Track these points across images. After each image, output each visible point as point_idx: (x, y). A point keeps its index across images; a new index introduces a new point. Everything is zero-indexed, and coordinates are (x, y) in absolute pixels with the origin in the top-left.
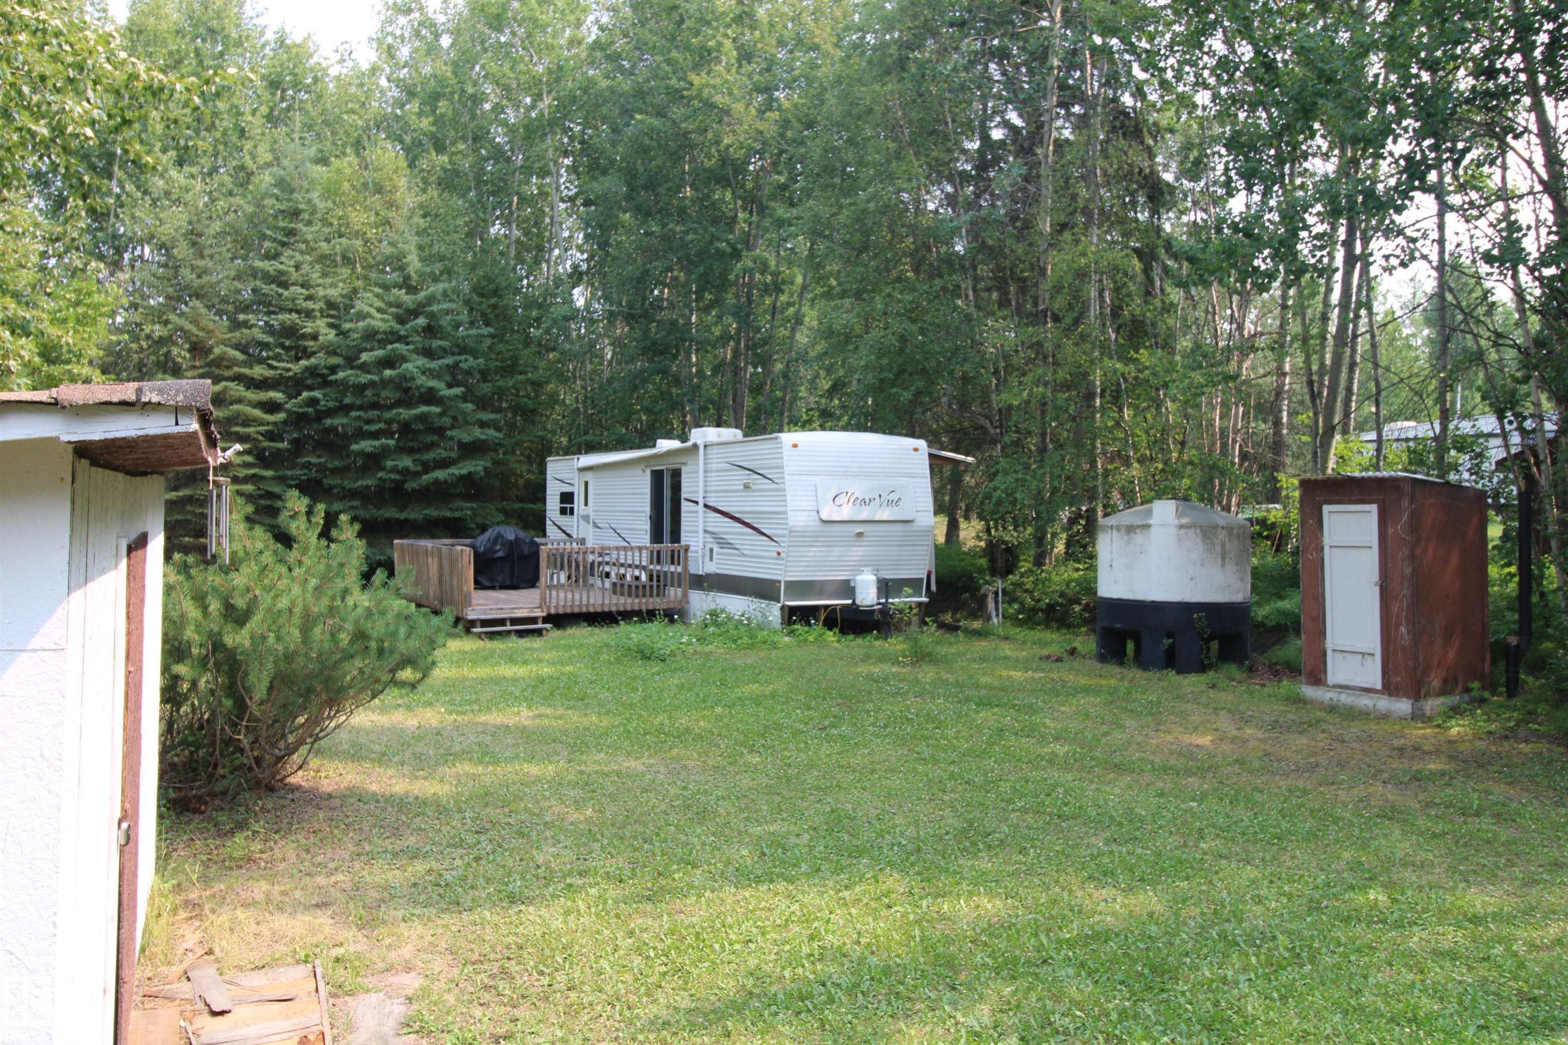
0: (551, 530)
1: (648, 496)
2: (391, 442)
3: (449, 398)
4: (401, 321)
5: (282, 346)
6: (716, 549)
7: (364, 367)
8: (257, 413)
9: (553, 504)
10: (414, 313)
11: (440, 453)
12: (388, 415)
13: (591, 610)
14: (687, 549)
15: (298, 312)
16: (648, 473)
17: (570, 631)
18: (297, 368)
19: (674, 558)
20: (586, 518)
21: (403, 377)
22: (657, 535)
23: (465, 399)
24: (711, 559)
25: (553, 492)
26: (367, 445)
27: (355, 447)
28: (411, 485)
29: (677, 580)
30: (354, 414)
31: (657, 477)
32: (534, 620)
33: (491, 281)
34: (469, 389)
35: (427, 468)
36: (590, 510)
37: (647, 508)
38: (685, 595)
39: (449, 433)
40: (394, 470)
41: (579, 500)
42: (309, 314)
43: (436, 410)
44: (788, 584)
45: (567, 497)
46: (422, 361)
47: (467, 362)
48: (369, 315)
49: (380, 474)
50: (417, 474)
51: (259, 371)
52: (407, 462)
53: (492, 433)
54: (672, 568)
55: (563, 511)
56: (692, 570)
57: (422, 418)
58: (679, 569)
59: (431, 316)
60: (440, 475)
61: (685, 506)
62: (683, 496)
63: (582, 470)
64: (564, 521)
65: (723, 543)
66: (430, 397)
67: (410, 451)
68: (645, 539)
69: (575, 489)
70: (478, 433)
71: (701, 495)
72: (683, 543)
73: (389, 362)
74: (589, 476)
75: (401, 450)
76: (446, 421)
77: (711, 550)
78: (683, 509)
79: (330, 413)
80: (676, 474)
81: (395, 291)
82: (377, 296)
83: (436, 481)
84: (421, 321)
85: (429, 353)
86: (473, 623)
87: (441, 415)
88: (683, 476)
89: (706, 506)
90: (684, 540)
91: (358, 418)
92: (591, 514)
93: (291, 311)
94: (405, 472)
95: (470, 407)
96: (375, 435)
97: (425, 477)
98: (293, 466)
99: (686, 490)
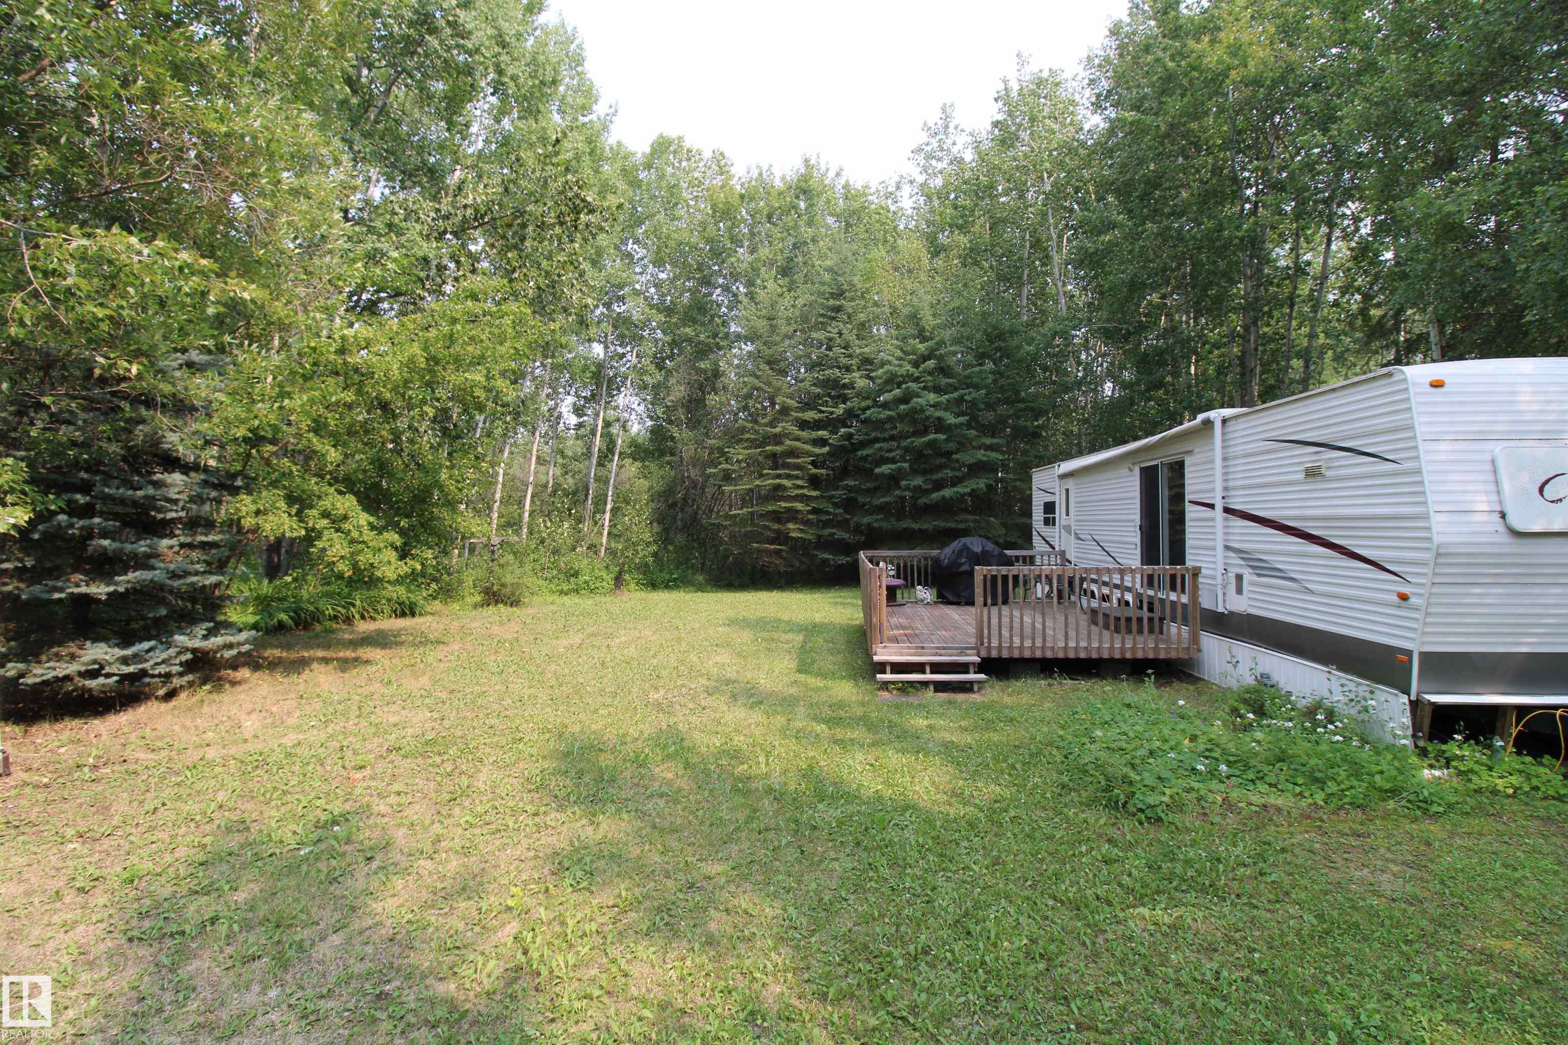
0: (1036, 540)
1: (1138, 501)
2: (906, 465)
3: (956, 426)
4: (916, 365)
5: (829, 395)
6: (1247, 575)
7: (885, 405)
8: (808, 447)
9: (1038, 515)
10: (925, 358)
11: (948, 473)
12: (904, 443)
13: (1049, 655)
14: (1196, 572)
15: (839, 367)
16: (1137, 471)
17: (1017, 684)
18: (840, 410)
19: (1173, 584)
20: (1068, 529)
21: (914, 411)
22: (1150, 554)
23: (969, 425)
24: (1239, 591)
25: (1038, 501)
26: (885, 469)
27: (877, 470)
28: (923, 501)
29: (1183, 615)
30: (877, 446)
31: (1149, 477)
32: (963, 668)
33: (995, 328)
34: (974, 418)
35: (939, 486)
36: (1072, 520)
37: (1135, 516)
38: (1195, 639)
39: (955, 456)
40: (907, 488)
41: (1060, 510)
42: (848, 369)
43: (942, 437)
44: (1425, 656)
45: (1049, 507)
46: (932, 397)
47: (971, 395)
48: (889, 362)
49: (897, 492)
50: (927, 492)
51: (811, 415)
52: (918, 481)
53: (994, 455)
54: (1173, 597)
55: (1047, 522)
56: (1206, 602)
57: (932, 444)
58: (1184, 599)
59: (941, 358)
60: (947, 492)
61: (1192, 512)
62: (1188, 497)
63: (1063, 477)
64: (1047, 531)
65: (1261, 568)
66: (940, 426)
67: (924, 472)
68: (1133, 558)
69: (1056, 499)
70: (981, 455)
71: (1219, 494)
72: (1189, 563)
73: (905, 400)
74: (1070, 484)
75: (914, 472)
76: (952, 446)
77: (1239, 578)
78: (1188, 516)
79: (863, 445)
80: (1178, 469)
81: (911, 341)
82: (897, 347)
83: (944, 497)
84: (931, 363)
85: (937, 389)
86: (881, 667)
87: (947, 440)
88: (1187, 470)
89: (1227, 510)
90: (1191, 561)
91: (880, 449)
92: (1073, 524)
93: (832, 368)
94: (917, 489)
95: (973, 432)
96: (893, 461)
97: (934, 495)
98: (837, 488)
99: (1193, 487)
